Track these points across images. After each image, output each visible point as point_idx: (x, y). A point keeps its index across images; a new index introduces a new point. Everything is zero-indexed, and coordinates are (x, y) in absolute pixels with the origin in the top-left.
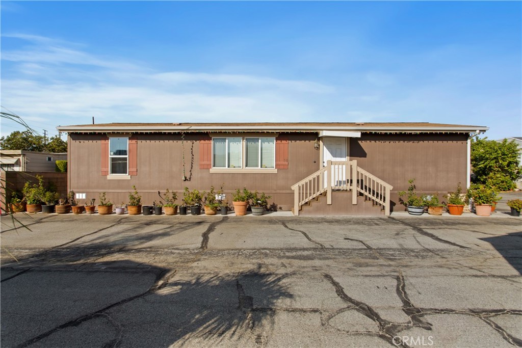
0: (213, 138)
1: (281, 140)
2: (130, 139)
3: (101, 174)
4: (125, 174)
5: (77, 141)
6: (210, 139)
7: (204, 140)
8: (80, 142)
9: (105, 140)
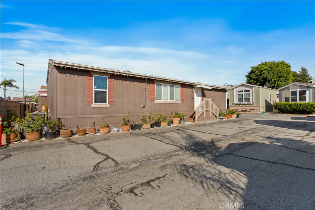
0: (156, 83)
1: (182, 87)
2: (109, 78)
3: (86, 103)
4: (105, 104)
5: (63, 75)
6: (154, 84)
7: (152, 84)
8: (66, 76)
9: (90, 76)
